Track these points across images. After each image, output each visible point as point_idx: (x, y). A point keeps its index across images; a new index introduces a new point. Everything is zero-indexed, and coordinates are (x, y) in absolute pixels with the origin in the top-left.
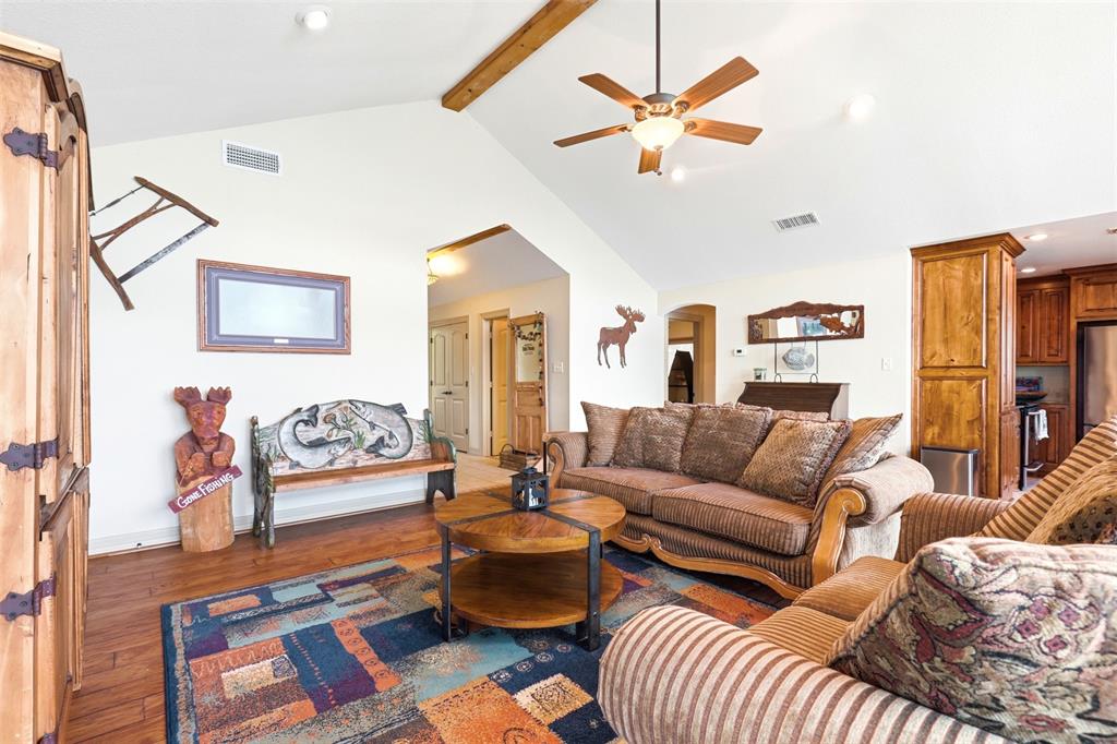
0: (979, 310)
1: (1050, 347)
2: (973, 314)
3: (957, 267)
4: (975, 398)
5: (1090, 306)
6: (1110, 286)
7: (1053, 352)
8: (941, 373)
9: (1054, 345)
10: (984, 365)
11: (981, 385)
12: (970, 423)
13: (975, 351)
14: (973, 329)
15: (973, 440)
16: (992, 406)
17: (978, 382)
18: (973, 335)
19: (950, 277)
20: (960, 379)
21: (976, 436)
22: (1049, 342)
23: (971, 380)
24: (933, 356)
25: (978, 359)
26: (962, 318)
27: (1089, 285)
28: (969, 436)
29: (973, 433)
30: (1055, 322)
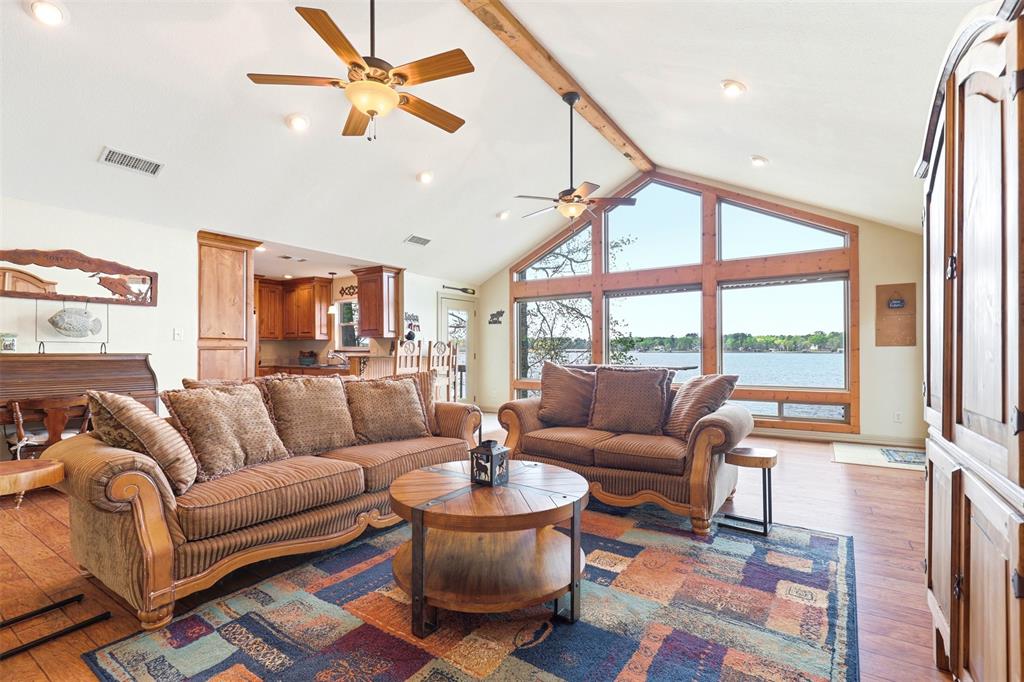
2: (237, 298)
3: (227, 257)
8: (215, 344)
10: (245, 338)
11: (242, 354)
13: (239, 326)
14: (238, 309)
17: (241, 351)
18: (237, 314)
19: (222, 264)
20: (229, 349)
23: (236, 349)
24: (209, 329)
25: (240, 333)
26: (230, 300)
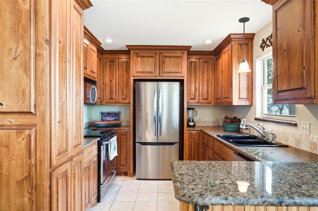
0: (27, 43)
1: (123, 94)
2: (21, 47)
4: (24, 152)
5: (139, 70)
6: (147, 58)
7: (124, 97)
9: (125, 93)
10: (33, 111)
11: (30, 136)
12: (20, 183)
13: (24, 92)
14: (21, 64)
15: (23, 204)
16: (41, 161)
17: (27, 132)
18: (21, 72)
20: (10, 128)
21: (26, 199)
22: (123, 91)
23: (20, 129)
25: (27, 103)
26: (10, 50)
27: (138, 57)
28: (18, 201)
29: (23, 197)
30: (125, 79)
